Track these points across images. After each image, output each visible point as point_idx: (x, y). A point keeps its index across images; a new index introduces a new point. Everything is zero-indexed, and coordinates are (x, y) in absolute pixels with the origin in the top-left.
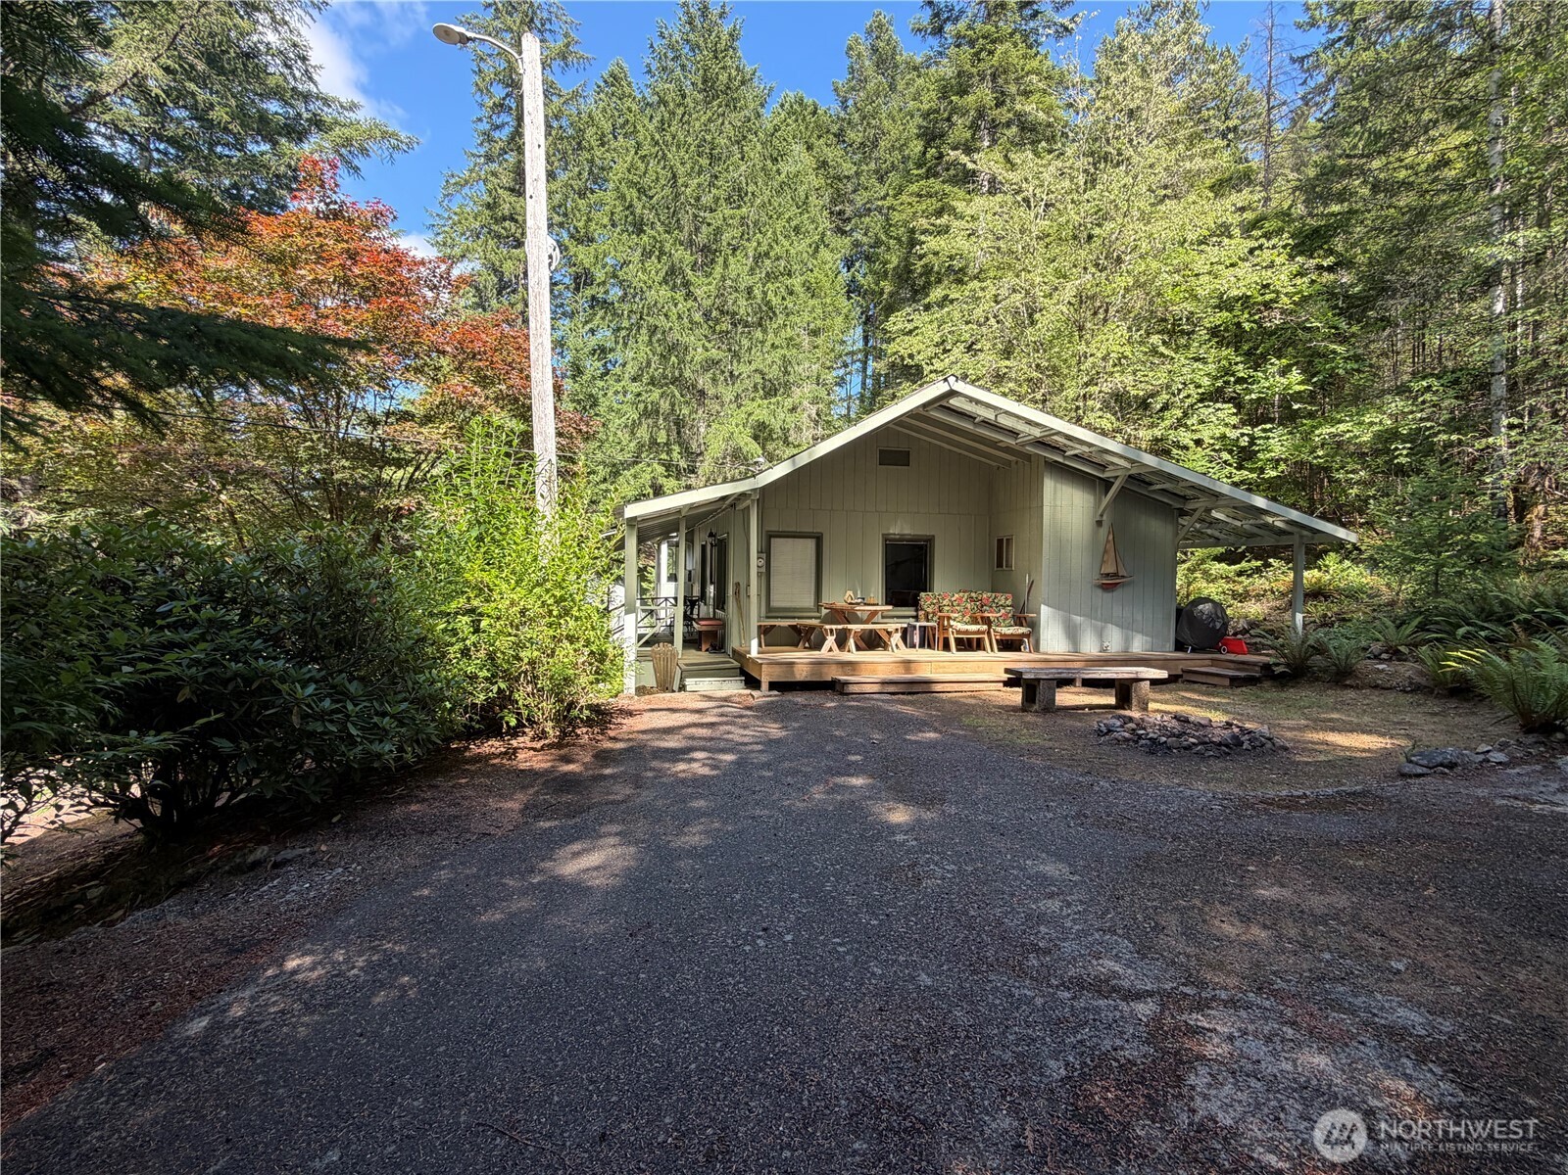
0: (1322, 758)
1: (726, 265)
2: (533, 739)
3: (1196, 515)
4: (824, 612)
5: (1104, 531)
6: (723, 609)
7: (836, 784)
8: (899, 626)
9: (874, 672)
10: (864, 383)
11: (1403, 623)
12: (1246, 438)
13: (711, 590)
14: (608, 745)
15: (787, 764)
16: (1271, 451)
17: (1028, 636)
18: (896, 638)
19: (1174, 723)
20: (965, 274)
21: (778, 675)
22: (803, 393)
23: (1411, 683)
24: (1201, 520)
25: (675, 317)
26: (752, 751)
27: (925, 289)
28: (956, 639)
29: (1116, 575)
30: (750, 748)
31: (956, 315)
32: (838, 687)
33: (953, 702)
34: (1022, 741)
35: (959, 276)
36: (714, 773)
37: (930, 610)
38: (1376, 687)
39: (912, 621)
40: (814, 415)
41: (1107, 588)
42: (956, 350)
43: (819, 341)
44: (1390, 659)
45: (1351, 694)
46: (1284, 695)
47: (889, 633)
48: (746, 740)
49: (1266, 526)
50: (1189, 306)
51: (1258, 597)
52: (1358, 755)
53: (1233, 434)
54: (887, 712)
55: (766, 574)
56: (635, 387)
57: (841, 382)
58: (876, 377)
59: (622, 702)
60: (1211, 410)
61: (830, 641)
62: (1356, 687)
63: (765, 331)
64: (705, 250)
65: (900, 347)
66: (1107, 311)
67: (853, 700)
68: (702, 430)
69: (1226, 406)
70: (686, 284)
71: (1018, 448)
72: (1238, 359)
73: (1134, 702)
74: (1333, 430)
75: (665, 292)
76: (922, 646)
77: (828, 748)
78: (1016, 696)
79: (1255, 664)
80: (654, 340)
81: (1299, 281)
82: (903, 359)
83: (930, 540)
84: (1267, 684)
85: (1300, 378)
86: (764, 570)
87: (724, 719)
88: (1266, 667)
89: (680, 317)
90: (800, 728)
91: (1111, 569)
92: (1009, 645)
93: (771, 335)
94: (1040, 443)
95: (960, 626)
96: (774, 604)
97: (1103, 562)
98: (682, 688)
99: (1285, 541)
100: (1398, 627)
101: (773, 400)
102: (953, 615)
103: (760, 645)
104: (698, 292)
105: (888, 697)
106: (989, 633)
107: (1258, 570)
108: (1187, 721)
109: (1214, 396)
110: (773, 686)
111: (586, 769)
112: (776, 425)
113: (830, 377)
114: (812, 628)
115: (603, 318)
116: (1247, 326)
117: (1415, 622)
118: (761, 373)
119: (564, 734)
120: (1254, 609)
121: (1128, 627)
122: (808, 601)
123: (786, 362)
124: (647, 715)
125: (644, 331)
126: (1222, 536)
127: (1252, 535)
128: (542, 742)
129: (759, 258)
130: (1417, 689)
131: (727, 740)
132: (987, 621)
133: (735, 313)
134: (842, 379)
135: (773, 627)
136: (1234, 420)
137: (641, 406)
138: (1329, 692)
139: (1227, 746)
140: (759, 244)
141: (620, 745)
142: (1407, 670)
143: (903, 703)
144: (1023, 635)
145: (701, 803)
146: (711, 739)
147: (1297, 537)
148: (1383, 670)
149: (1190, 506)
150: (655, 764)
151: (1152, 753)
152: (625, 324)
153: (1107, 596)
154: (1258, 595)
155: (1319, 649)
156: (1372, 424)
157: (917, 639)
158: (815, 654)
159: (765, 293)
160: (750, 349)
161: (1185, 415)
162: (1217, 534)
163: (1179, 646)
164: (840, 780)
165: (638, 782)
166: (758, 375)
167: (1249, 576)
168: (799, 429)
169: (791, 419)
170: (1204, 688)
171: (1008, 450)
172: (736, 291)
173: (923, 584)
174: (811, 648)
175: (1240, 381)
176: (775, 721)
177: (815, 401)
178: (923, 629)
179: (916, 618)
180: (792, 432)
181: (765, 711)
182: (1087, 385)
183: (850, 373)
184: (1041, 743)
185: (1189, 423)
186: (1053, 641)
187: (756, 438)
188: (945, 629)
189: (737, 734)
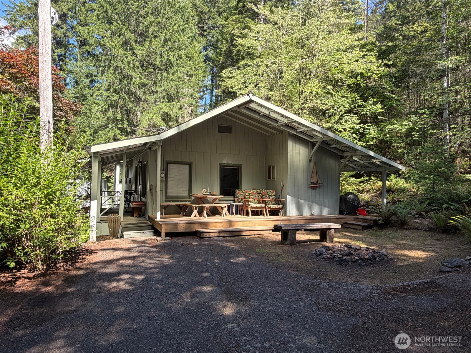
0: (406, 263)
1: (151, 42)
2: (30, 272)
3: (347, 159)
4: (193, 198)
5: (312, 164)
6: (145, 197)
7: (196, 292)
8: (226, 205)
9: (215, 227)
10: (211, 99)
11: (422, 202)
12: (362, 129)
13: (140, 188)
14: (74, 272)
15: (171, 280)
16: (370, 134)
17: (281, 209)
18: (225, 211)
19: (346, 248)
20: (254, 56)
21: (170, 230)
22: (185, 101)
23: (428, 227)
24: (349, 161)
25: (126, 63)
26: (154, 273)
27: (237, 61)
28: (251, 210)
29: (317, 183)
30: (153, 270)
31: (251, 71)
32: (198, 235)
33: (251, 240)
34: (283, 261)
35: (251, 56)
36: (131, 287)
37: (239, 197)
38: (416, 229)
39: (232, 202)
40: (190, 111)
41: (313, 188)
42: (250, 86)
43: (193, 79)
44: (418, 217)
45: (407, 232)
46: (382, 233)
47: (222, 208)
48: (151, 266)
49: (373, 164)
50: (340, 75)
51: (368, 192)
52: (419, 261)
53: (358, 127)
54: (222, 247)
55: (165, 181)
56: (106, 94)
57: (202, 98)
58: (217, 96)
59: (89, 246)
60: (349, 117)
61: (195, 212)
62: (408, 229)
63: (168, 73)
64: (141, 35)
65: (228, 83)
66: (310, 75)
67: (206, 241)
68: (139, 115)
69: (355, 116)
70: (132, 49)
71: (278, 128)
72: (359, 98)
73: (328, 239)
74: (392, 127)
75: (121, 51)
76: (236, 213)
77: (193, 269)
78: (278, 236)
79: (370, 220)
80: (117, 72)
81: (380, 69)
82: (228, 89)
83: (240, 166)
84: (375, 228)
85: (381, 107)
86: (164, 179)
87: (141, 254)
88: (375, 221)
89: (128, 63)
90: (179, 257)
91: (314, 180)
92: (274, 213)
93: (171, 75)
94: (287, 125)
95: (253, 205)
96: (169, 194)
97: (312, 177)
98: (122, 236)
99: (379, 169)
100: (420, 204)
101: (171, 103)
102: (250, 200)
103: (162, 214)
104: (138, 53)
105: (221, 239)
106: (265, 208)
107: (367, 181)
108: (350, 247)
109: (350, 111)
110: (167, 235)
111: (57, 289)
112: (173, 114)
113: (197, 95)
114: (187, 206)
115: (91, 61)
116: (362, 85)
117: (426, 203)
118: (166, 91)
119: (49, 267)
120: (366, 196)
121: (321, 205)
122: (186, 194)
123: (178, 88)
124: (100, 253)
125: (111, 68)
126: (356, 167)
127: (367, 167)
128: (35, 273)
129: (165, 41)
130: (430, 230)
131: (141, 267)
132: (265, 203)
133: (154, 64)
134: (202, 96)
135: (168, 205)
136: (358, 121)
137: (109, 102)
138: (399, 231)
139: (370, 260)
140: (166, 35)
141: (81, 272)
142: (426, 222)
143: (229, 241)
144: (280, 208)
145: (121, 309)
146: (132, 266)
147: (384, 168)
148: (417, 222)
149: (345, 154)
150: (99, 283)
151: (340, 264)
152: (102, 64)
153: (314, 191)
154: (367, 191)
155: (394, 213)
156: (405, 125)
157: (234, 211)
158: (188, 218)
159: (168, 56)
160: (161, 80)
161: (340, 119)
162: (354, 166)
163: (341, 213)
164: (199, 288)
165: (86, 296)
166: (165, 92)
167: (364, 183)
168: (183, 117)
169: (180, 112)
170: (352, 230)
171: (273, 128)
172: (155, 54)
173: (237, 186)
174: (186, 215)
175: (359, 106)
176: (167, 254)
177: (190, 105)
178: (237, 206)
179: (234, 201)
180: (180, 118)
181: (163, 249)
182: (302, 104)
183: (206, 94)
184: (292, 261)
185: (341, 121)
186: (292, 211)
187: (164, 120)
188: (247, 206)
189: (147, 263)
